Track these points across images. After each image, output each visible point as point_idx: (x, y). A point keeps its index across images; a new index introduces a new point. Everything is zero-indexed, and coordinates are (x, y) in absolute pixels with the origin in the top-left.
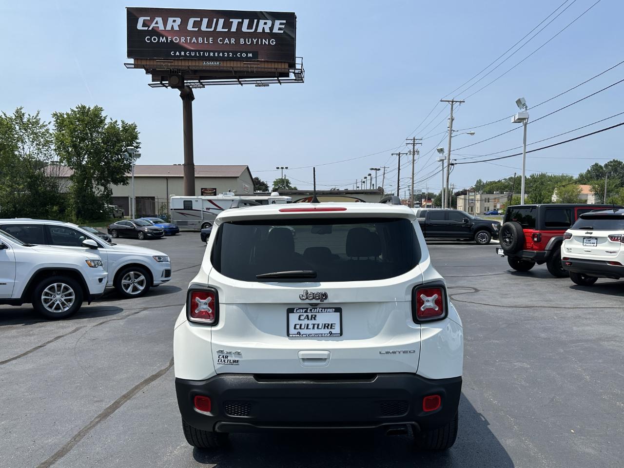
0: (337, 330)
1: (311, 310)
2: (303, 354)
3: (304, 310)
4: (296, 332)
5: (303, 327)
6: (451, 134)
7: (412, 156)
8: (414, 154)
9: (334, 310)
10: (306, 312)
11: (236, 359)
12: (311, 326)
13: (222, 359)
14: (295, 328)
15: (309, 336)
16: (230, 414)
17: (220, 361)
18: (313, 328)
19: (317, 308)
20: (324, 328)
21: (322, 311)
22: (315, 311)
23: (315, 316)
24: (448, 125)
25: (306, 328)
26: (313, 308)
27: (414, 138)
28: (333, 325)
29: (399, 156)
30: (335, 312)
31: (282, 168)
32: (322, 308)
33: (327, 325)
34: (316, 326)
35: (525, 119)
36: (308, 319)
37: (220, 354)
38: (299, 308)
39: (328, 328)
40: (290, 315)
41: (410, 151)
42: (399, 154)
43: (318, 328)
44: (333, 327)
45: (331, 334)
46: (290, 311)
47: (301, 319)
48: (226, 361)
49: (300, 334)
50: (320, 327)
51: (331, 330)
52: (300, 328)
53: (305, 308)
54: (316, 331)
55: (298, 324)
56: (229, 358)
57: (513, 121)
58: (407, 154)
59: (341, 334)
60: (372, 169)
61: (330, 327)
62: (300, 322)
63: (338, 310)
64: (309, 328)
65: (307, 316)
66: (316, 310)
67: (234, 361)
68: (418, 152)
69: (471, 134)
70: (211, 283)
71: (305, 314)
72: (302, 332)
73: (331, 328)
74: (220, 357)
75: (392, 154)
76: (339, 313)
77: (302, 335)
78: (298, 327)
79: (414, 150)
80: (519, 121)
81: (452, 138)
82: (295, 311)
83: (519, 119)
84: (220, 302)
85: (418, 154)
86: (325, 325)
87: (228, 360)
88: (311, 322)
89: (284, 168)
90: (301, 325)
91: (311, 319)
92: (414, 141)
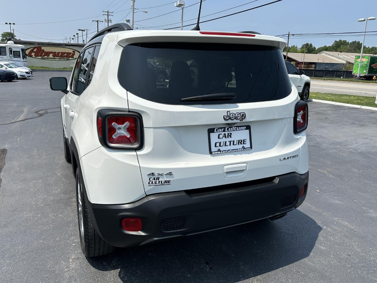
0: (247, 145)
1: (228, 129)
2: (227, 169)
3: (222, 129)
4: (216, 149)
5: (222, 145)
6: (134, 11)
7: (107, 23)
8: (108, 22)
9: (245, 127)
10: (224, 131)
11: (168, 179)
12: (228, 143)
13: (154, 181)
14: (215, 146)
15: (228, 152)
16: (167, 230)
17: (151, 183)
18: (230, 145)
19: (232, 127)
20: (239, 144)
21: (236, 129)
22: (231, 130)
23: (231, 134)
24: (132, 4)
25: (224, 145)
26: (229, 127)
27: (108, 11)
28: (245, 141)
29: (98, 22)
30: (246, 129)
31: (10, 24)
32: (236, 127)
33: (240, 141)
34: (232, 143)
35: (182, 5)
36: (226, 137)
37: (151, 176)
38: (219, 128)
39: (241, 144)
40: (211, 134)
41: (105, 20)
42: (98, 21)
43: (233, 144)
44: (245, 143)
45: (244, 149)
46: (211, 131)
47: (220, 137)
48: (157, 182)
49: (221, 151)
50: (235, 143)
51: (244, 145)
52: (220, 146)
53: (223, 128)
54: (232, 147)
55: (218, 142)
56: (160, 180)
57: (176, 6)
58: (103, 21)
59: (251, 147)
60: (80, 30)
61: (242, 143)
62: (219, 140)
63: (248, 128)
64: (227, 145)
65: (225, 134)
66: (231, 128)
67: (165, 182)
68: (111, 21)
69: (146, 12)
70: (132, 107)
71: (223, 133)
72: (222, 149)
73: (244, 143)
74: (151, 179)
75: (93, 21)
76: (248, 130)
77: (222, 152)
78: (218, 145)
79: (108, 19)
80: (179, 6)
81: (134, 13)
82: (215, 131)
83: (179, 5)
84: (144, 126)
85: (111, 22)
86: (239, 141)
87: (159, 182)
88: (228, 140)
89: (12, 24)
90: (220, 143)
91: (228, 137)
92: (108, 13)
